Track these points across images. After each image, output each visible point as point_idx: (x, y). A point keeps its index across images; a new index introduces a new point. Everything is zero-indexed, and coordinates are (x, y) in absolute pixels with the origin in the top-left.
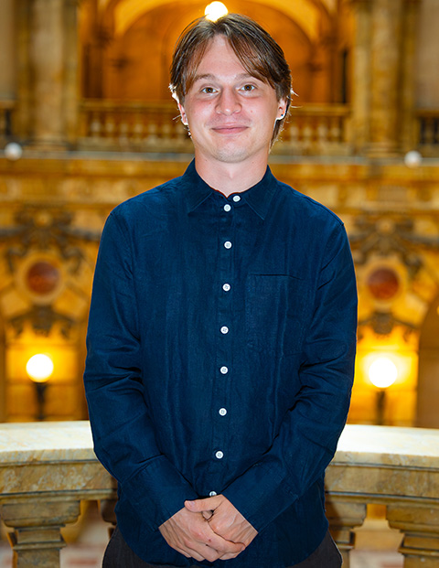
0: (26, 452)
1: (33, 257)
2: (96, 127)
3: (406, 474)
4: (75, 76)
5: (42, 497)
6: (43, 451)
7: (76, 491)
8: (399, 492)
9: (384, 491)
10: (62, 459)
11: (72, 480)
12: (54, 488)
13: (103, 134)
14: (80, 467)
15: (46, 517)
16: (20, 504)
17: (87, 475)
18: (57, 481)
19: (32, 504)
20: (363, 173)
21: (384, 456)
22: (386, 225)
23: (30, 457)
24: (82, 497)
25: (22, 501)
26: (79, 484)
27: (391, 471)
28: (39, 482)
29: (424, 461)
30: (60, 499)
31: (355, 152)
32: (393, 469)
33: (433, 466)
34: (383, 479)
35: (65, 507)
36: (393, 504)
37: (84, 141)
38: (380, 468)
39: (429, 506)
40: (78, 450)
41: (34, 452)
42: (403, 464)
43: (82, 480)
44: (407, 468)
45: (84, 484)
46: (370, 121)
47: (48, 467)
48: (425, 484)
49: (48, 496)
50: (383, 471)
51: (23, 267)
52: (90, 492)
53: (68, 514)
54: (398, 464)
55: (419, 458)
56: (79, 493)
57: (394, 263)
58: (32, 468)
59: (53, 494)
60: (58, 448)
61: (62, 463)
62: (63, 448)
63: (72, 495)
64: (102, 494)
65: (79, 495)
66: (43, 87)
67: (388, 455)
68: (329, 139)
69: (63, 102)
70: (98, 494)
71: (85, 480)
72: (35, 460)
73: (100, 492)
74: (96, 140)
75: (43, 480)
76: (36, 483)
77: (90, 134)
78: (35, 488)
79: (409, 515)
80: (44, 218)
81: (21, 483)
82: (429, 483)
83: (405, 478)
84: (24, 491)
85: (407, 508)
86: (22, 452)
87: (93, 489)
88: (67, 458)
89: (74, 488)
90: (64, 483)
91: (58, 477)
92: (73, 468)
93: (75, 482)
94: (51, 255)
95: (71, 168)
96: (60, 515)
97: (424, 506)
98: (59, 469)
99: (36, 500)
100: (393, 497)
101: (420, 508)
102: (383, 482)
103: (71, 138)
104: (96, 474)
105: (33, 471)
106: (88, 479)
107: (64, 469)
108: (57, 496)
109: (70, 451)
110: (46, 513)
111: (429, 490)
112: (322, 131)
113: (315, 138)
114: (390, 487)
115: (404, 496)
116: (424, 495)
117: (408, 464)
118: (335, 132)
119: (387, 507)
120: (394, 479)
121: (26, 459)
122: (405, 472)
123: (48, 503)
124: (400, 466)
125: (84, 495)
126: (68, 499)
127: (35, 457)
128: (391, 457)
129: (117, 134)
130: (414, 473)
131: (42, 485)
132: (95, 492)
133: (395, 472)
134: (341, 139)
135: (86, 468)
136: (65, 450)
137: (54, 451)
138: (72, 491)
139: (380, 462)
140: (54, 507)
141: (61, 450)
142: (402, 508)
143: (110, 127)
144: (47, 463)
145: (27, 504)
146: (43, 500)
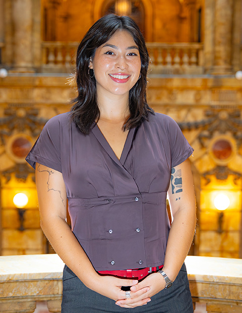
0: (5, 275)
1: (15, 135)
2: (51, 58)
3: (217, 286)
4: (38, 27)
5: (15, 299)
6: (15, 275)
7: (34, 296)
8: (213, 296)
9: (205, 296)
10: (25, 279)
11: (31, 290)
12: (21, 295)
13: (56, 62)
14: (36, 283)
15: (17, 310)
16: (3, 303)
17: (39, 287)
18: (22, 291)
19: (10, 303)
20: (210, 84)
21: (205, 276)
22: (224, 115)
23: (8, 278)
24: (37, 299)
25: (4, 301)
26: (35, 292)
27: (208, 285)
28: (13, 292)
29: (226, 279)
30: (25, 300)
31: (205, 71)
32: (210, 284)
33: (231, 282)
34: (204, 289)
35: (28, 305)
36: (209, 302)
37: (44, 66)
38: (202, 283)
39: (229, 304)
40: (34, 274)
41: (10, 275)
42: (215, 281)
43: (37, 290)
44: (217, 283)
45: (38, 292)
46: (214, 52)
47: (18, 283)
48: (227, 291)
49: (18, 299)
50: (204, 285)
51: (10, 142)
52: (41, 296)
53: (30, 308)
54: (212, 281)
55: (224, 278)
56: (35, 297)
57: (228, 137)
58: (9, 284)
59: (21, 297)
60: (23, 273)
61: (25, 281)
62: (26, 273)
63: (32, 298)
64: (48, 297)
65: (35, 298)
66: (20, 34)
67: (207, 276)
68: (190, 63)
69: (32, 43)
70: (46, 297)
71: (38, 290)
72: (10, 280)
73: (47, 296)
74: (51, 65)
75: (15, 290)
76: (12, 292)
77: (48, 62)
78: (11, 295)
79: (219, 308)
80: (22, 113)
81: (3, 292)
82: (230, 291)
83: (216, 288)
84: (5, 296)
85: (218, 304)
86: (3, 275)
87: (43, 295)
88: (28, 278)
89: (32, 295)
90: (27, 292)
91: (23, 288)
92: (32, 284)
93: (33, 291)
94: (26, 134)
95: (37, 83)
96: (25, 309)
97: (227, 303)
98: (23, 284)
99: (12, 301)
100: (210, 299)
101: (225, 304)
102: (204, 291)
103: (37, 64)
104: (45, 287)
105: (9, 285)
106: (40, 289)
107: (26, 284)
108: (23, 298)
109: (30, 275)
110: (17, 308)
111: (230, 295)
112: (186, 59)
113: (181, 63)
114: (208, 293)
115: (216, 298)
116: (226, 298)
117: (218, 281)
118: (194, 59)
119: (207, 304)
120: (210, 288)
121: (5, 279)
122: (216, 285)
123: (19, 302)
124: (213, 282)
125: (38, 298)
126: (29, 300)
127: (10, 278)
128: (208, 277)
129: (64, 62)
130: (221, 286)
131: (14, 293)
132: (44, 296)
133: (211, 285)
134: (197, 63)
135: (39, 283)
136: (27, 274)
137: (21, 274)
138: (31, 296)
139: (202, 280)
140: (21, 304)
141: (24, 274)
142: (215, 304)
143: (60, 58)
144: (17, 281)
145: (6, 303)
146: (15, 301)
